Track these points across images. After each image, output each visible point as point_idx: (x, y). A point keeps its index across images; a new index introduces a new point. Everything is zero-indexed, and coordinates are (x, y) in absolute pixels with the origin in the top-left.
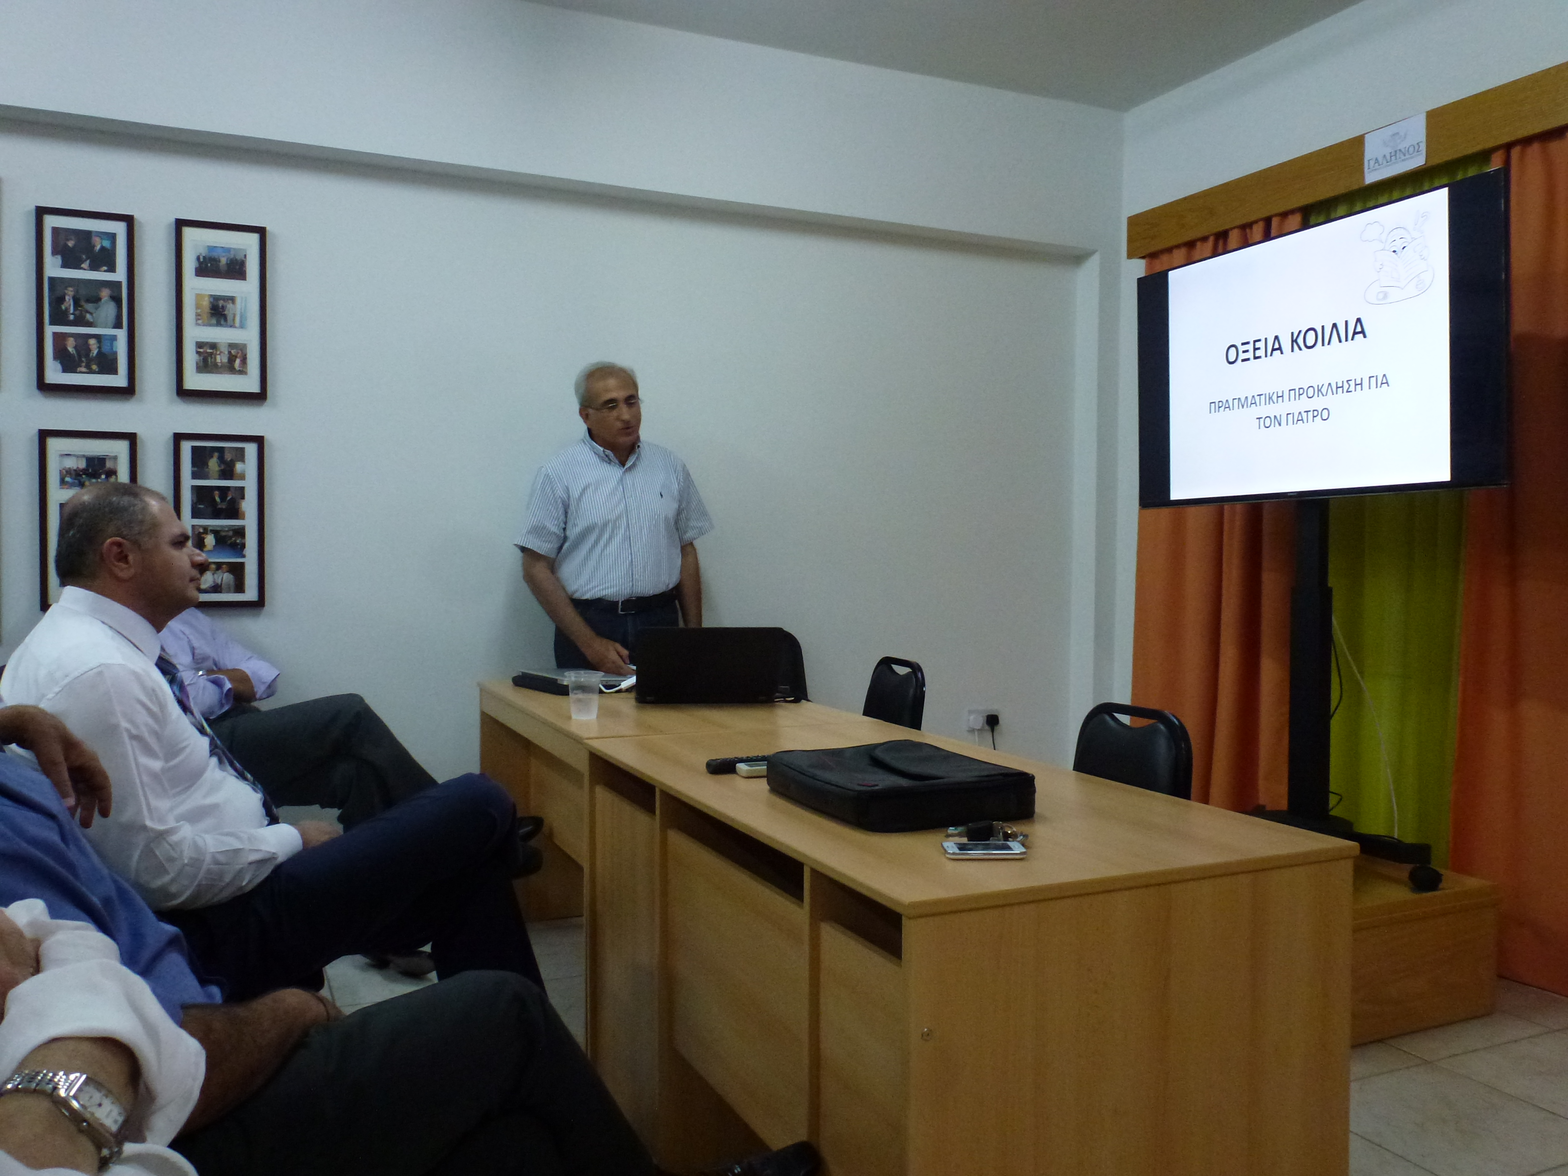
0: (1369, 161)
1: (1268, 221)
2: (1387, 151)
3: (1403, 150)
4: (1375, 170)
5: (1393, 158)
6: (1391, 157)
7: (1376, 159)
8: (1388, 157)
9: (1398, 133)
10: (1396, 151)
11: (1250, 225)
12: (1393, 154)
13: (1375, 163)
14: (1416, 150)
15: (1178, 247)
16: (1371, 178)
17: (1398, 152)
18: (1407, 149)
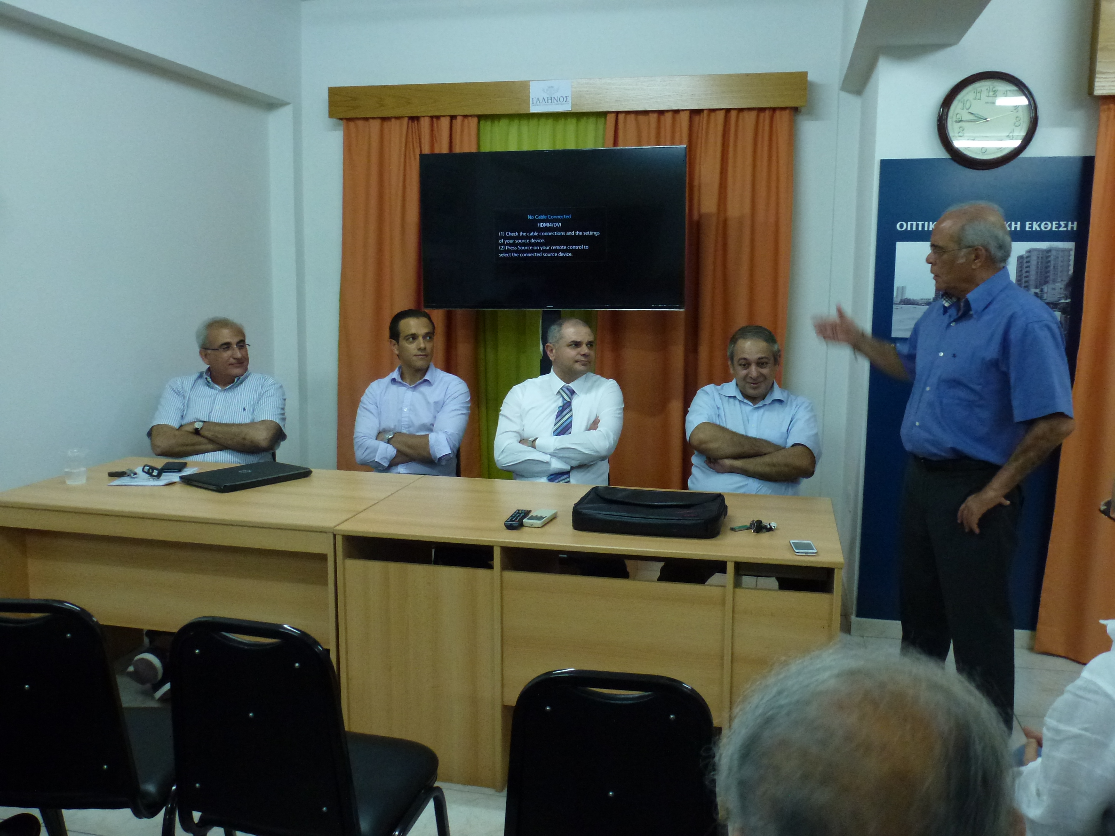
0: (533, 98)
1: (453, 118)
2: (545, 96)
3: (556, 98)
4: (538, 105)
5: (550, 101)
6: (548, 100)
7: (538, 98)
8: (546, 100)
9: (553, 87)
10: (551, 98)
11: (438, 117)
12: (549, 98)
13: (537, 101)
14: (565, 100)
15: (373, 118)
16: (534, 109)
17: (553, 98)
18: (559, 98)
